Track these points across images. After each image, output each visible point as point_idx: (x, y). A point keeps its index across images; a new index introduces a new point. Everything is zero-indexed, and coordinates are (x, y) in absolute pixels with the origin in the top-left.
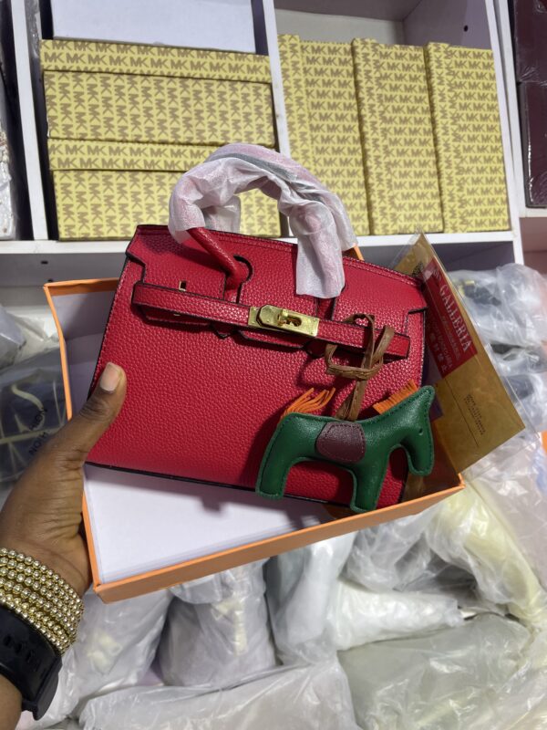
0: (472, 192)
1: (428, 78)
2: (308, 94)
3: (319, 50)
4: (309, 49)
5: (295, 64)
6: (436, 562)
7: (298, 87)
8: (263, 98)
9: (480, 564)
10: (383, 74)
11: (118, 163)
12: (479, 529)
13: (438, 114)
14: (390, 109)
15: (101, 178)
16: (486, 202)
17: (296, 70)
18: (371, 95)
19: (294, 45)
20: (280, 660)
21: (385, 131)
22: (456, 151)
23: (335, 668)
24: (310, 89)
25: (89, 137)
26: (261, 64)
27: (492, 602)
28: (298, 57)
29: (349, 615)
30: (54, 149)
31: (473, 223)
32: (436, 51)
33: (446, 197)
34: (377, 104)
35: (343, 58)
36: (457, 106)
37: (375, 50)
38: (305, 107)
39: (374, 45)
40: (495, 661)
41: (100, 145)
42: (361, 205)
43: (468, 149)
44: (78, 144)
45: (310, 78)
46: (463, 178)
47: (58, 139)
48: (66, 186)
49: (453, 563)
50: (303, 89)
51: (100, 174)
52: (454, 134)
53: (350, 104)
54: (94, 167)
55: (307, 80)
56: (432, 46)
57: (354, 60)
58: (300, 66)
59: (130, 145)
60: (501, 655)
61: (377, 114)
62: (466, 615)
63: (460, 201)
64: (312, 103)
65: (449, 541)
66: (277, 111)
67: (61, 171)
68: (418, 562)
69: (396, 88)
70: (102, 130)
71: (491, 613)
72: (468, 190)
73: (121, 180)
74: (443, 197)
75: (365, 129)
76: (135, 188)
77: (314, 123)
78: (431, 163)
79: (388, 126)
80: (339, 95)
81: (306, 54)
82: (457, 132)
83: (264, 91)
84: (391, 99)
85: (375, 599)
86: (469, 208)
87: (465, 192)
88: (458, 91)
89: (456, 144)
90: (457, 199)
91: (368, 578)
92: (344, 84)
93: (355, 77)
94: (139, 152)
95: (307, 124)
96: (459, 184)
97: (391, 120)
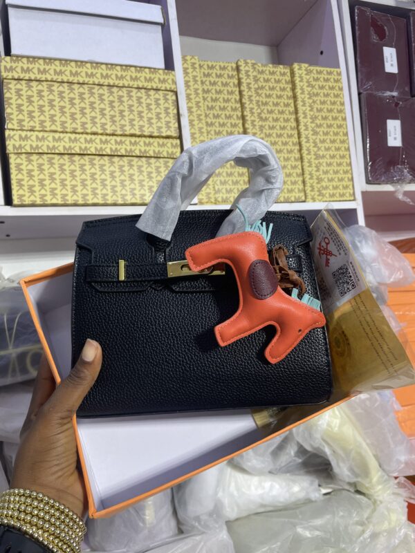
0: (326, 172)
1: (293, 89)
2: (204, 99)
3: (212, 67)
4: (205, 67)
5: (195, 77)
6: (302, 451)
7: (197, 94)
8: (170, 102)
9: (334, 452)
10: (260, 86)
11: (59, 148)
12: (333, 425)
13: (301, 115)
14: (265, 111)
15: (46, 160)
16: (336, 180)
17: (196, 81)
18: (251, 101)
19: (193, 64)
20: (181, 530)
21: (261, 128)
22: (315, 142)
23: (224, 535)
24: (206, 96)
25: (37, 128)
26: (169, 77)
27: (344, 481)
28: (197, 72)
29: (235, 493)
30: (10, 137)
31: (327, 195)
32: (299, 69)
33: (307, 176)
34: (256, 108)
35: (230, 73)
36: (315, 109)
37: (254, 68)
38: (202, 109)
39: (253, 65)
40: (346, 527)
41: (46, 135)
42: (244, 181)
43: (323, 141)
44: (29, 134)
45: (206, 88)
46: (319, 163)
47: (13, 130)
48: (18, 166)
49: (315, 452)
50: (201, 96)
51: (45, 157)
52: (313, 130)
53: (236, 107)
54: (40, 151)
55: (203, 89)
56: (296, 66)
57: (238, 75)
58: (198, 79)
59: (69, 135)
60: (351, 522)
61: (256, 115)
62: (324, 491)
63: (318, 179)
64: (208, 106)
65: (310, 435)
66: (181, 112)
67: (15, 153)
68: (288, 451)
69: (269, 96)
70: (48, 124)
71: (344, 489)
72: (323, 171)
73: (62, 161)
74: (305, 176)
75: (247, 126)
76: (73, 167)
77: (209, 121)
78: (296, 151)
79: (264, 124)
80: (228, 101)
81: (203, 70)
82: (315, 129)
83: (171, 97)
84: (266, 104)
85: (255, 480)
86: (324, 184)
87: (321, 172)
88: (315, 98)
89: (314, 137)
90: (315, 177)
91: (249, 464)
92: (232, 93)
93: (240, 88)
94: (76, 140)
95: (204, 122)
96: (317, 167)
97: (266, 119)
